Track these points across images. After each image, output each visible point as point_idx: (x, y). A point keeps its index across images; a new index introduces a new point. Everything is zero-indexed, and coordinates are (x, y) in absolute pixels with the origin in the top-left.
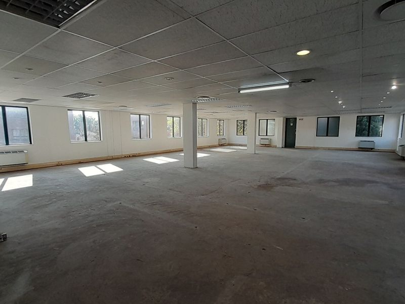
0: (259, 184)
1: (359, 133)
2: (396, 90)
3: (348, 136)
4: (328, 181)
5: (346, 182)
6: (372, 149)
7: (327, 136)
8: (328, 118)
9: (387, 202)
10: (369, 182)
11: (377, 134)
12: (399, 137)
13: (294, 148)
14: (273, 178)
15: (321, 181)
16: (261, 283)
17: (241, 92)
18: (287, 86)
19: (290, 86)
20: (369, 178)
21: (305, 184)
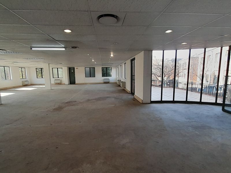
0: (54, 108)
1: (103, 76)
3: (99, 77)
4: (92, 100)
5: (99, 99)
6: (109, 82)
7: (90, 77)
8: (90, 68)
9: (114, 105)
10: (108, 97)
11: (110, 76)
12: (117, 76)
13: (75, 84)
14: (63, 103)
15: (88, 100)
18: (64, 49)
19: (66, 49)
20: (108, 96)
21: (81, 103)
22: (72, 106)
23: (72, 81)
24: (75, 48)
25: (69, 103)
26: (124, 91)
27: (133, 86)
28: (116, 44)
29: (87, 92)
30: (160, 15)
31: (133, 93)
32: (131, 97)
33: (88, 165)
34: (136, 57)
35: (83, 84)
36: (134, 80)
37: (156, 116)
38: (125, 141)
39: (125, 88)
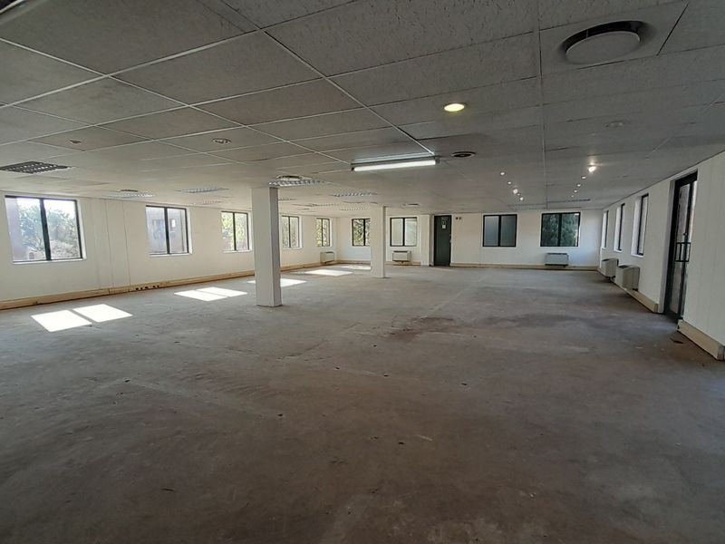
0: (391, 330)
1: (546, 242)
2: (594, 172)
3: (529, 246)
4: (503, 320)
5: (527, 321)
6: (565, 266)
7: (499, 246)
8: (500, 216)
9: (586, 350)
10: (562, 318)
12: (603, 246)
13: (449, 266)
14: (416, 319)
15: (491, 321)
16: (396, 502)
17: (356, 169)
18: (433, 163)
19: (437, 161)
20: (562, 313)
21: (466, 325)
22: (441, 331)
23: (441, 257)
25: (432, 322)
26: (630, 300)
27: (677, 286)
28: (616, 127)
29: (485, 294)
31: (672, 311)
33: (493, 527)
34: (703, 169)
35: (474, 267)
36: (685, 261)
38: (635, 490)
39: (637, 290)
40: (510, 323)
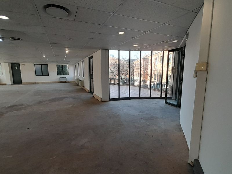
1: (59, 74)
3: (53, 75)
4: (45, 101)
5: (54, 100)
6: (66, 81)
7: (42, 75)
8: (41, 65)
9: (72, 106)
10: (65, 98)
11: (67, 74)
12: (75, 75)
13: (21, 84)
14: (4, 108)
15: (40, 102)
18: (1, 40)
19: (3, 40)
20: (64, 96)
21: (29, 106)
22: (18, 110)
24: (17, 39)
25: (13, 108)
26: (83, 90)
27: (92, 85)
28: (70, 40)
29: (38, 93)
30: (112, 16)
31: (92, 92)
32: (90, 95)
35: (33, 83)
36: (93, 78)
37: (114, 113)
38: (83, 141)
39: (84, 87)
40: (47, 102)
